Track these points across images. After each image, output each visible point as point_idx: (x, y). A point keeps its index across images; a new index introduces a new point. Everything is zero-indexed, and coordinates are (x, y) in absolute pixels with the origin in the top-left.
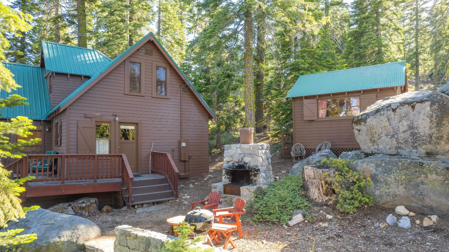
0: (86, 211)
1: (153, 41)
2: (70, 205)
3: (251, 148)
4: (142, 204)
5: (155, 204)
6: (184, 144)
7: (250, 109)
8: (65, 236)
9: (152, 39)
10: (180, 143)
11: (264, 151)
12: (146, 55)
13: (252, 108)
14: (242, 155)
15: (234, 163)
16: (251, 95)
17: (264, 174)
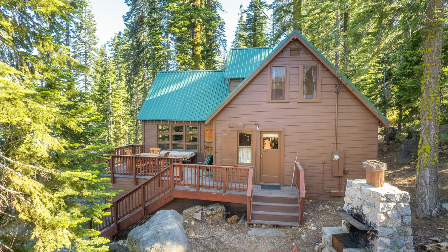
0: (210, 219)
1: (297, 39)
2: (202, 209)
3: (371, 196)
4: (262, 225)
5: (275, 227)
6: (336, 157)
7: (427, 118)
8: (155, 249)
9: (295, 37)
10: (333, 154)
11: (391, 205)
12: (291, 56)
13: (431, 118)
14: (362, 201)
15: (353, 209)
16: (430, 97)
17: (388, 241)
